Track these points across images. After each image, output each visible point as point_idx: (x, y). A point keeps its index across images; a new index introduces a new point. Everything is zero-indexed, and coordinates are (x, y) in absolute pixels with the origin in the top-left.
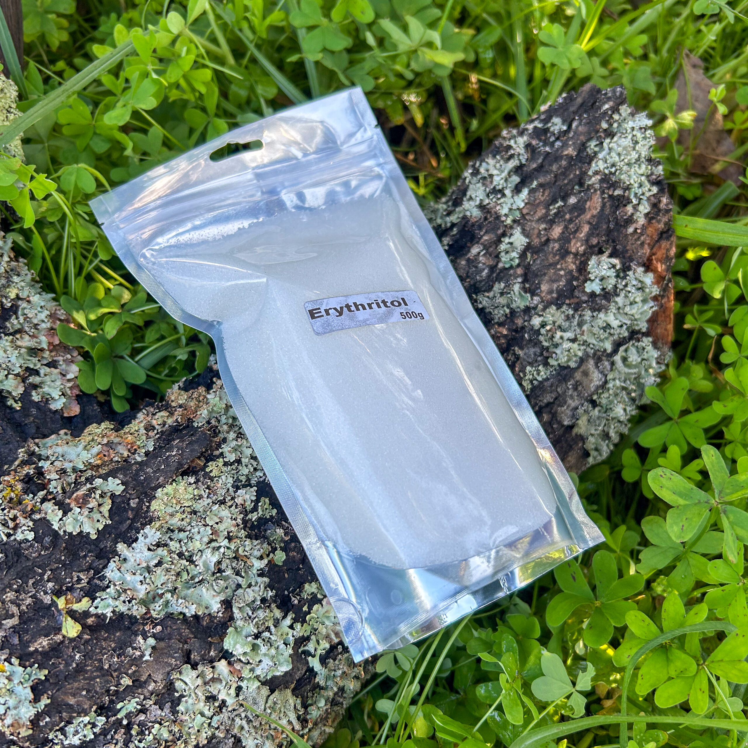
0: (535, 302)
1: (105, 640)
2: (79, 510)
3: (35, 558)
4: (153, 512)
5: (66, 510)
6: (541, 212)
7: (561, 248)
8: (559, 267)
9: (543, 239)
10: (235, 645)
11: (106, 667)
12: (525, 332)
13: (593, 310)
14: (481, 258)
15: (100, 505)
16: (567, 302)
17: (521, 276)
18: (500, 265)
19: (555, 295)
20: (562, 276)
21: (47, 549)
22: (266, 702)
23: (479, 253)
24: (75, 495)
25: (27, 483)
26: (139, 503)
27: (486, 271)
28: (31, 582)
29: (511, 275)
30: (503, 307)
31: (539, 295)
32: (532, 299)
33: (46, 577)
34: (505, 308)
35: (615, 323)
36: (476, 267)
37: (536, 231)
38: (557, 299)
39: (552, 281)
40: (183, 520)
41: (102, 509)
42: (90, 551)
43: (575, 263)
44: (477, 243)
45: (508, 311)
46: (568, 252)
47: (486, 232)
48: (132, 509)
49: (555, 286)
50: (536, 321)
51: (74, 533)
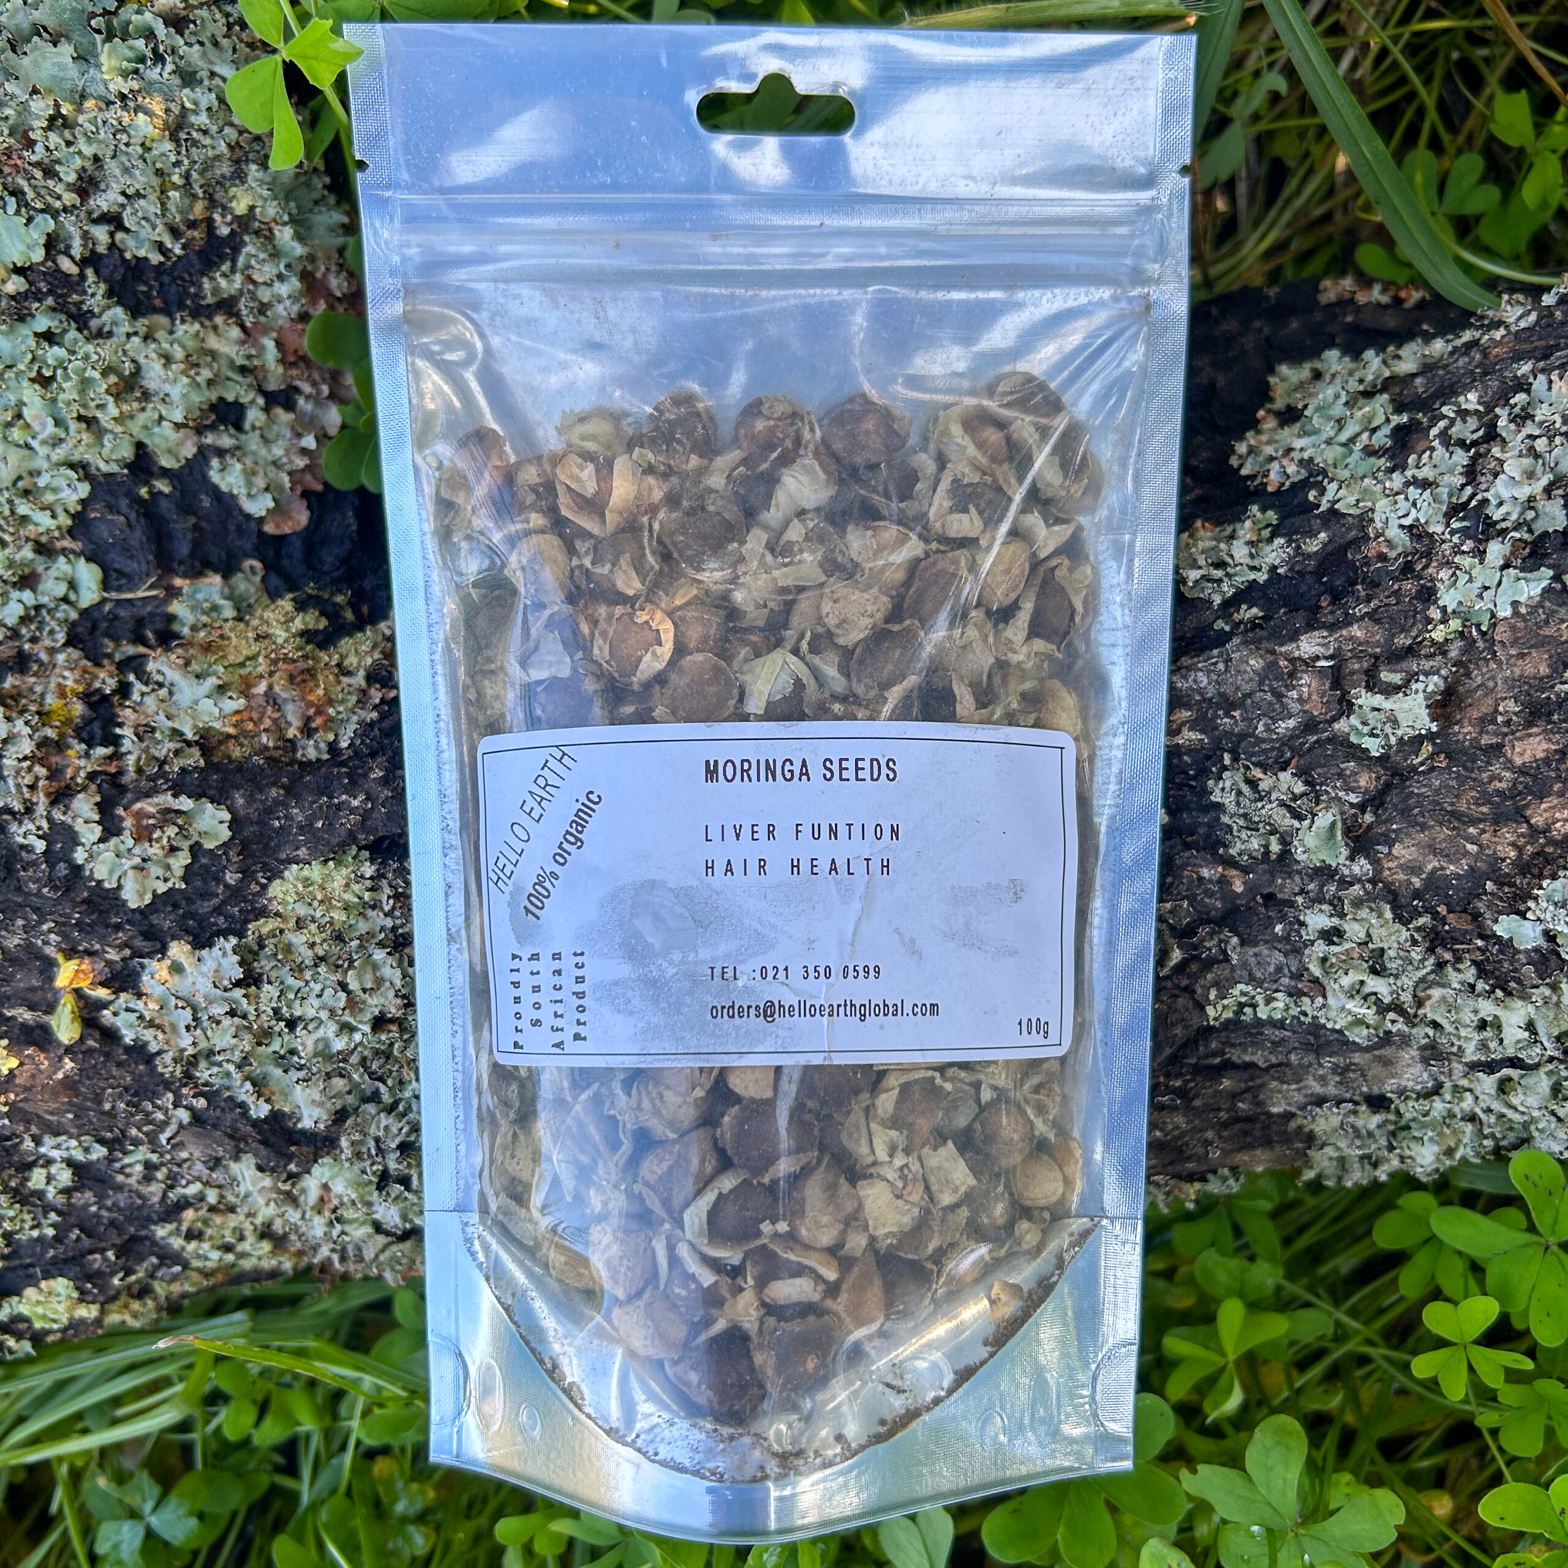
0: (1356, 869)
1: (120, 1064)
2: (130, 842)
3: (30, 894)
4: (270, 900)
5: (110, 829)
6: (1538, 665)
7: (1512, 794)
8: (1471, 830)
9: (1485, 740)
10: (332, 1178)
11: (107, 1106)
12: (1282, 919)
13: (1482, 972)
14: (1305, 679)
15: (173, 849)
16: (1442, 910)
17: (1367, 791)
18: (1341, 726)
19: (1417, 882)
20: (1467, 853)
21: (55, 888)
22: (383, 1251)
23: (1317, 658)
24: (138, 806)
25: (91, 706)
26: (241, 880)
27: (1291, 723)
28: (20, 922)
29: (1341, 775)
30: (1271, 833)
31: (1375, 862)
32: (1352, 858)
33: (45, 927)
34: (1273, 840)
35: (1513, 1033)
36: (1279, 696)
37: (1486, 708)
38: (1417, 894)
39: (1434, 850)
40: (312, 945)
41: (171, 861)
42: (129, 922)
43: (1520, 849)
44: (1332, 627)
45: (1275, 847)
46: (1520, 815)
47: (1372, 616)
48: (227, 886)
49: (1432, 864)
50: (1317, 920)
51: (107, 885)
